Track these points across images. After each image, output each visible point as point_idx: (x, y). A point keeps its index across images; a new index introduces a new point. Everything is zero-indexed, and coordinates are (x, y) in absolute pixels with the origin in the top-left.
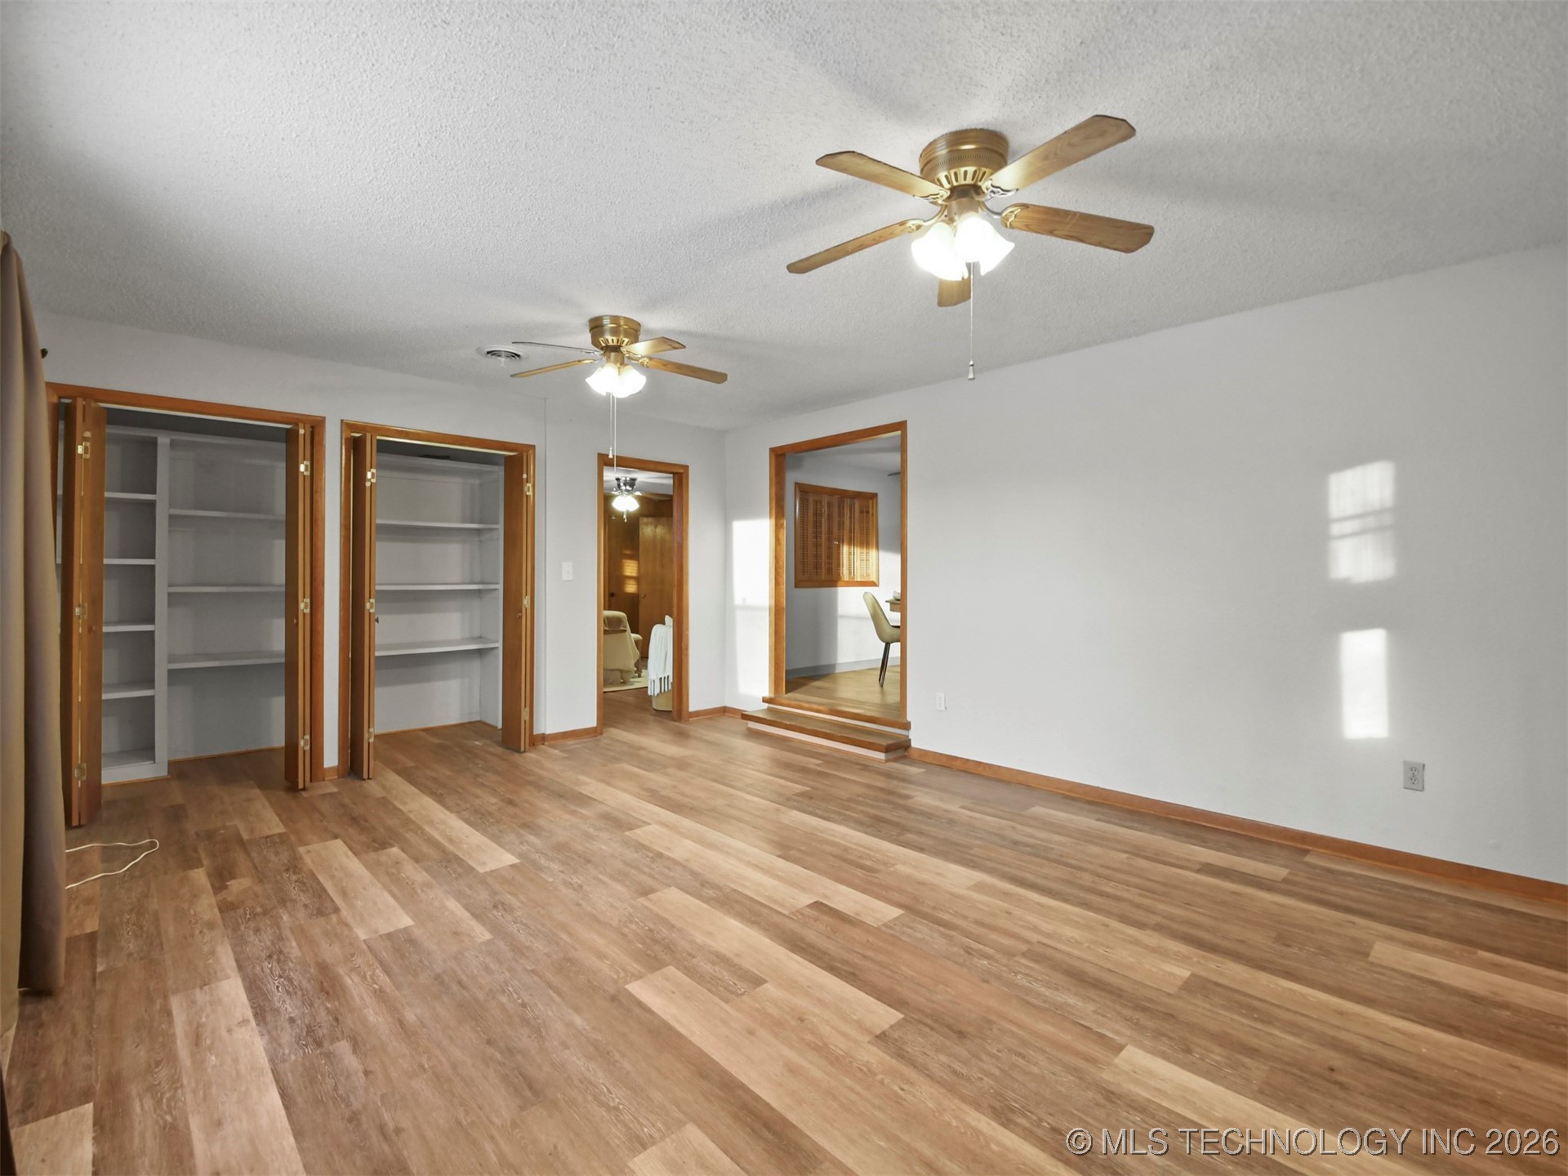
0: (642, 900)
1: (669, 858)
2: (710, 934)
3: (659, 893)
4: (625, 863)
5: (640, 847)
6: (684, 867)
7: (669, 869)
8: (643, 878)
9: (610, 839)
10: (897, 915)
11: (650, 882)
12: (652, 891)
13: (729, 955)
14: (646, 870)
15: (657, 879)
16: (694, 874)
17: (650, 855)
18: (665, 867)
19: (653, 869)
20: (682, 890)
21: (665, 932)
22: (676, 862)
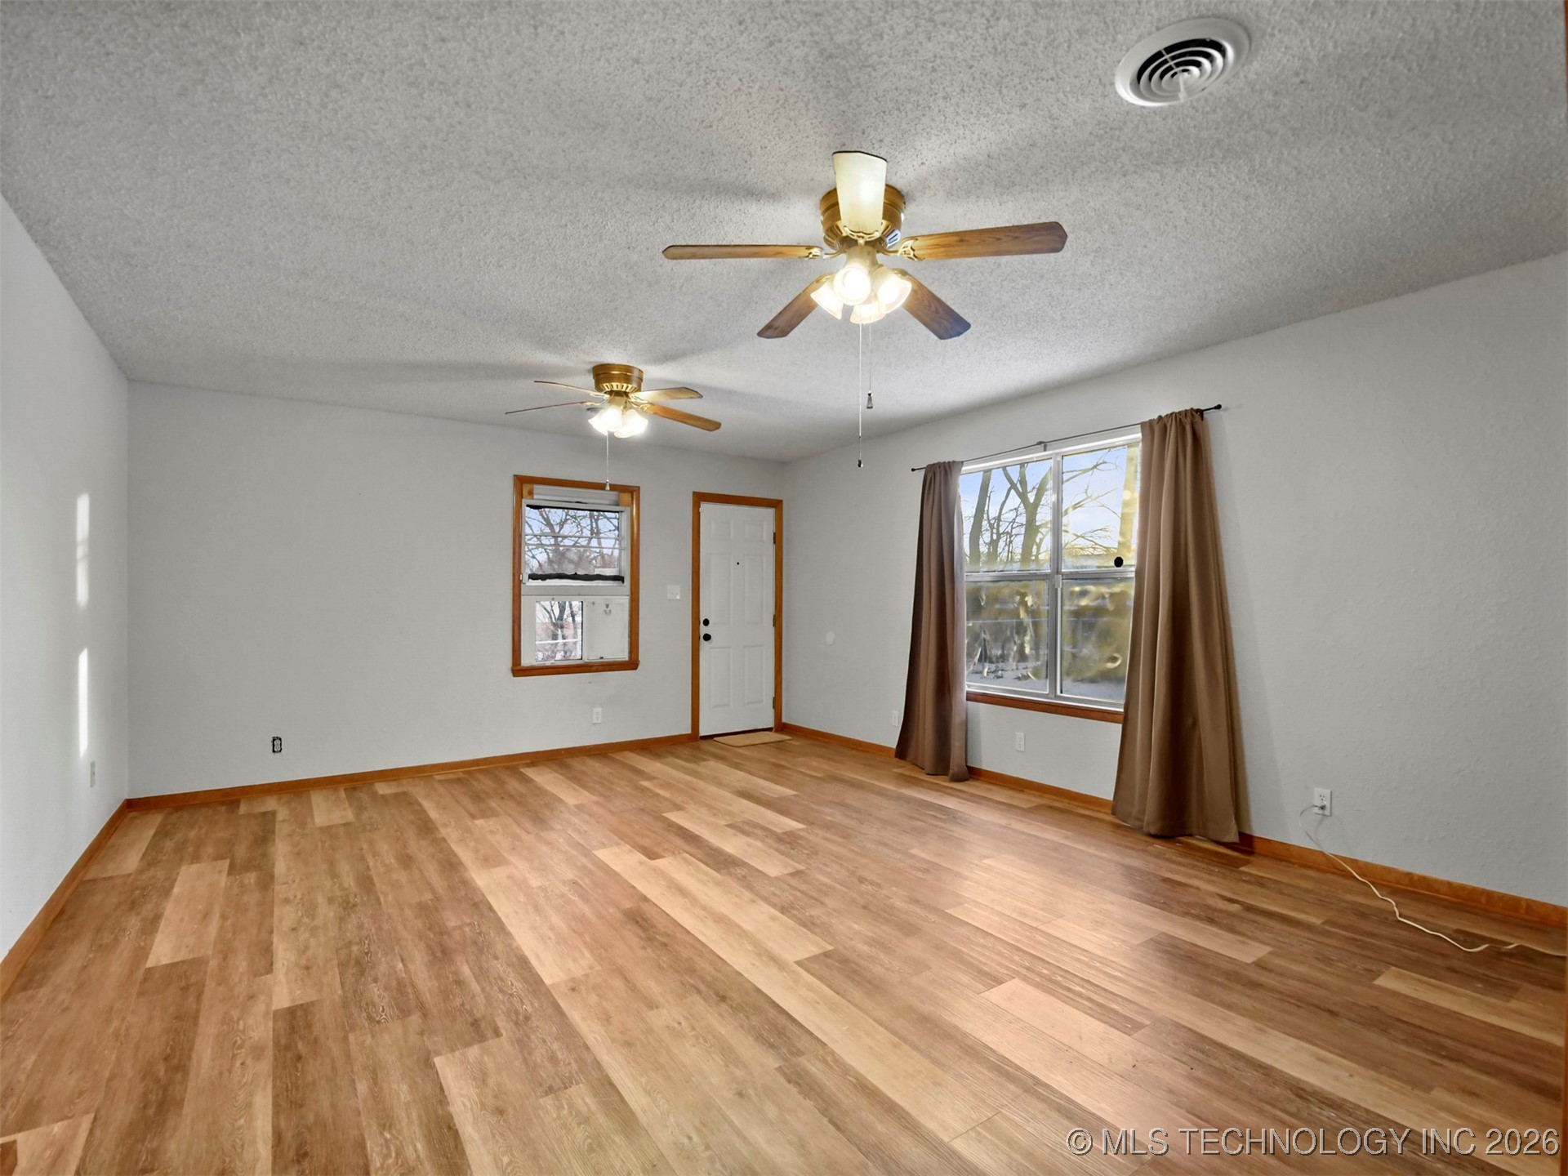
0: (801, 867)
1: (774, 905)
2: (749, 845)
3: (786, 872)
4: (823, 904)
5: (810, 925)
6: (758, 895)
7: (774, 894)
8: (803, 887)
9: (851, 939)
10: (601, 851)
11: (793, 882)
12: (792, 875)
13: (741, 835)
14: (799, 894)
15: (789, 885)
16: (750, 888)
17: (795, 912)
18: (779, 897)
19: (792, 895)
20: (765, 874)
21: (782, 847)
22: (766, 900)
